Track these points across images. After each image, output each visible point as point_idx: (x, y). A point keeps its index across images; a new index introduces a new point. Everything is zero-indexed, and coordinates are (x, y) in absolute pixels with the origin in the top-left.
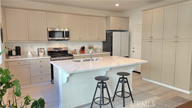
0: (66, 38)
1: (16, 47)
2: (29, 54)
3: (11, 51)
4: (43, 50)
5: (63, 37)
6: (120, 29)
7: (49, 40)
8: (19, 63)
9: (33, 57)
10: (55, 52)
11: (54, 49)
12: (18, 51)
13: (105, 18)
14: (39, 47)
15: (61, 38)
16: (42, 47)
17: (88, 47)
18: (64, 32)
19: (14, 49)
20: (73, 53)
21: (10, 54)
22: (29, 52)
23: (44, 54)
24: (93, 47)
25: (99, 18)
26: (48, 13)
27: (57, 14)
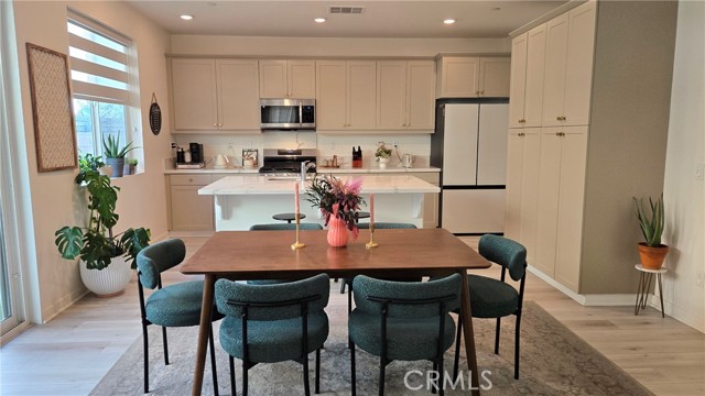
0: (305, 125)
1: (191, 145)
2: (220, 161)
3: (183, 152)
4: (254, 155)
5: (297, 121)
6: (481, 96)
7: (263, 130)
8: (191, 180)
9: (226, 168)
10: (285, 160)
11: (280, 152)
12: (197, 154)
13: (432, 63)
14: (247, 148)
15: (287, 125)
16: (254, 148)
17: (375, 149)
18: (297, 108)
19: (186, 148)
20: (327, 167)
21: (180, 159)
22: (220, 157)
23: (256, 164)
24: (388, 152)
25: (411, 63)
26: (262, 62)
27: (284, 62)
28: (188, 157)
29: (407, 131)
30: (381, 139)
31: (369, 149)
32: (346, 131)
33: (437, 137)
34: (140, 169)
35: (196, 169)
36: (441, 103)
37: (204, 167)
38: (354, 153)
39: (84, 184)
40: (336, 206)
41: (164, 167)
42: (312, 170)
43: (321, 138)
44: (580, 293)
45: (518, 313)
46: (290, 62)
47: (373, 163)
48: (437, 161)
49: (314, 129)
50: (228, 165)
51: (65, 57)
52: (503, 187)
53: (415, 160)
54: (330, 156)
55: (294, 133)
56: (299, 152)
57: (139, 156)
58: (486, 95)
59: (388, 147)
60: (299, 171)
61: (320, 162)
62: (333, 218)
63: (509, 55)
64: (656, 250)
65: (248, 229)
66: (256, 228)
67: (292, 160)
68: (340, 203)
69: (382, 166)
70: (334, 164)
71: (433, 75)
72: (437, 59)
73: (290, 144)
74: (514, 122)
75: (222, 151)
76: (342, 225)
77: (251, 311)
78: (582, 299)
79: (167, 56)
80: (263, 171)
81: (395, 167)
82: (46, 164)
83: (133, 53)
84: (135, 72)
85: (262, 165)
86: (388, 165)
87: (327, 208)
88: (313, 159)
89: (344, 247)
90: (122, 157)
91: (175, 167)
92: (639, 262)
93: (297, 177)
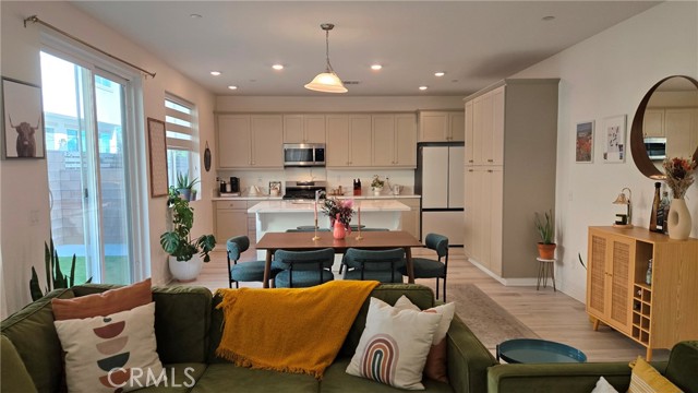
0: (317, 163)
1: (232, 178)
2: (252, 191)
3: (225, 185)
4: (278, 186)
5: (311, 160)
6: (450, 140)
7: (285, 167)
8: (231, 205)
9: (258, 196)
10: (300, 189)
11: (298, 184)
12: (235, 186)
13: (414, 116)
14: (272, 180)
15: (302, 163)
16: (278, 180)
17: (371, 181)
18: (311, 150)
19: (228, 181)
20: (334, 195)
21: (223, 189)
22: (252, 187)
23: (279, 193)
24: (381, 183)
25: (398, 116)
26: (285, 116)
27: (302, 116)
28: (229, 188)
29: (396, 167)
30: (375, 173)
31: (366, 180)
32: (349, 167)
33: (418, 171)
34: (198, 197)
35: (235, 197)
36: (420, 145)
37: (240, 196)
38: (355, 184)
39: (171, 206)
40: (338, 215)
41: (211, 196)
42: (322, 197)
43: (329, 172)
44: (503, 277)
45: (444, 277)
46: (306, 116)
47: (370, 192)
48: (418, 190)
49: (324, 166)
50: (259, 194)
51: (164, 123)
52: (462, 210)
53: (402, 190)
54: (336, 187)
55: (308, 169)
56: (312, 183)
57: (197, 187)
58: (455, 140)
59: (381, 179)
60: (314, 198)
61: (329, 191)
62: (336, 222)
63: (463, 110)
64: (547, 247)
65: (284, 231)
66: (289, 231)
67: (307, 189)
68: (340, 214)
69: (377, 193)
70: (339, 192)
71: (415, 126)
72: (417, 113)
73: (305, 177)
74: (467, 162)
75: (253, 183)
76: (341, 226)
77: (294, 266)
78: (504, 281)
79: (214, 112)
80: (285, 197)
81: (387, 194)
82: (156, 193)
83: (196, 114)
84: (197, 127)
85: (284, 194)
86: (381, 193)
87: (333, 216)
88: (324, 189)
89: (343, 239)
90: (190, 187)
91: (219, 196)
92: (539, 256)
93: (313, 202)
